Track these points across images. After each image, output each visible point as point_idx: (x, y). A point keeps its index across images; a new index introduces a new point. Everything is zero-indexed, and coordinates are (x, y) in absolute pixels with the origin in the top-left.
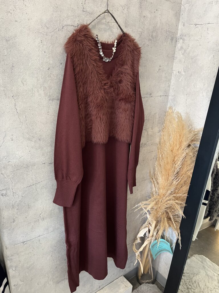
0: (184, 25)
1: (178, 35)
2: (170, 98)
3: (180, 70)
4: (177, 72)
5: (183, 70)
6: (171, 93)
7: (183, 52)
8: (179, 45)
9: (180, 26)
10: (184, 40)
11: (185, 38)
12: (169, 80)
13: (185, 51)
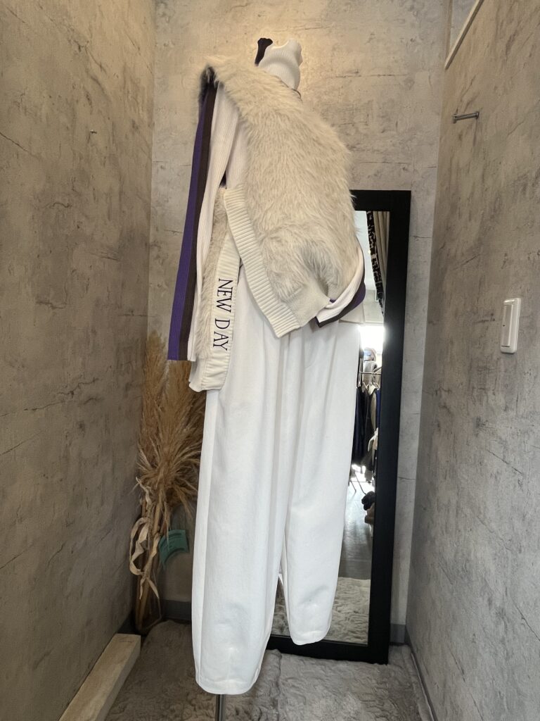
0: (157, 230)
1: (151, 240)
2: (150, 320)
3: (160, 284)
4: (157, 285)
5: (164, 283)
6: (150, 312)
7: (161, 261)
8: (154, 253)
9: (152, 231)
10: (160, 247)
11: (162, 245)
12: (146, 296)
13: (163, 260)
